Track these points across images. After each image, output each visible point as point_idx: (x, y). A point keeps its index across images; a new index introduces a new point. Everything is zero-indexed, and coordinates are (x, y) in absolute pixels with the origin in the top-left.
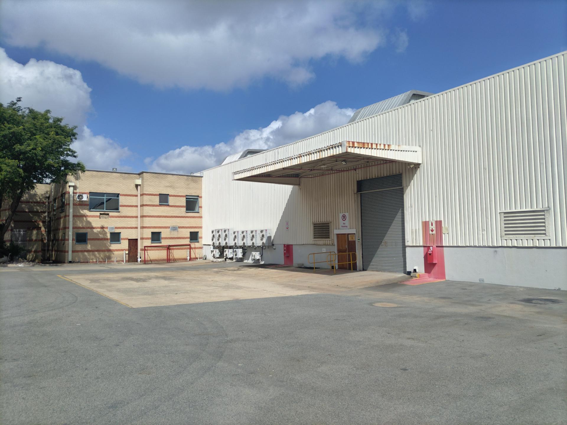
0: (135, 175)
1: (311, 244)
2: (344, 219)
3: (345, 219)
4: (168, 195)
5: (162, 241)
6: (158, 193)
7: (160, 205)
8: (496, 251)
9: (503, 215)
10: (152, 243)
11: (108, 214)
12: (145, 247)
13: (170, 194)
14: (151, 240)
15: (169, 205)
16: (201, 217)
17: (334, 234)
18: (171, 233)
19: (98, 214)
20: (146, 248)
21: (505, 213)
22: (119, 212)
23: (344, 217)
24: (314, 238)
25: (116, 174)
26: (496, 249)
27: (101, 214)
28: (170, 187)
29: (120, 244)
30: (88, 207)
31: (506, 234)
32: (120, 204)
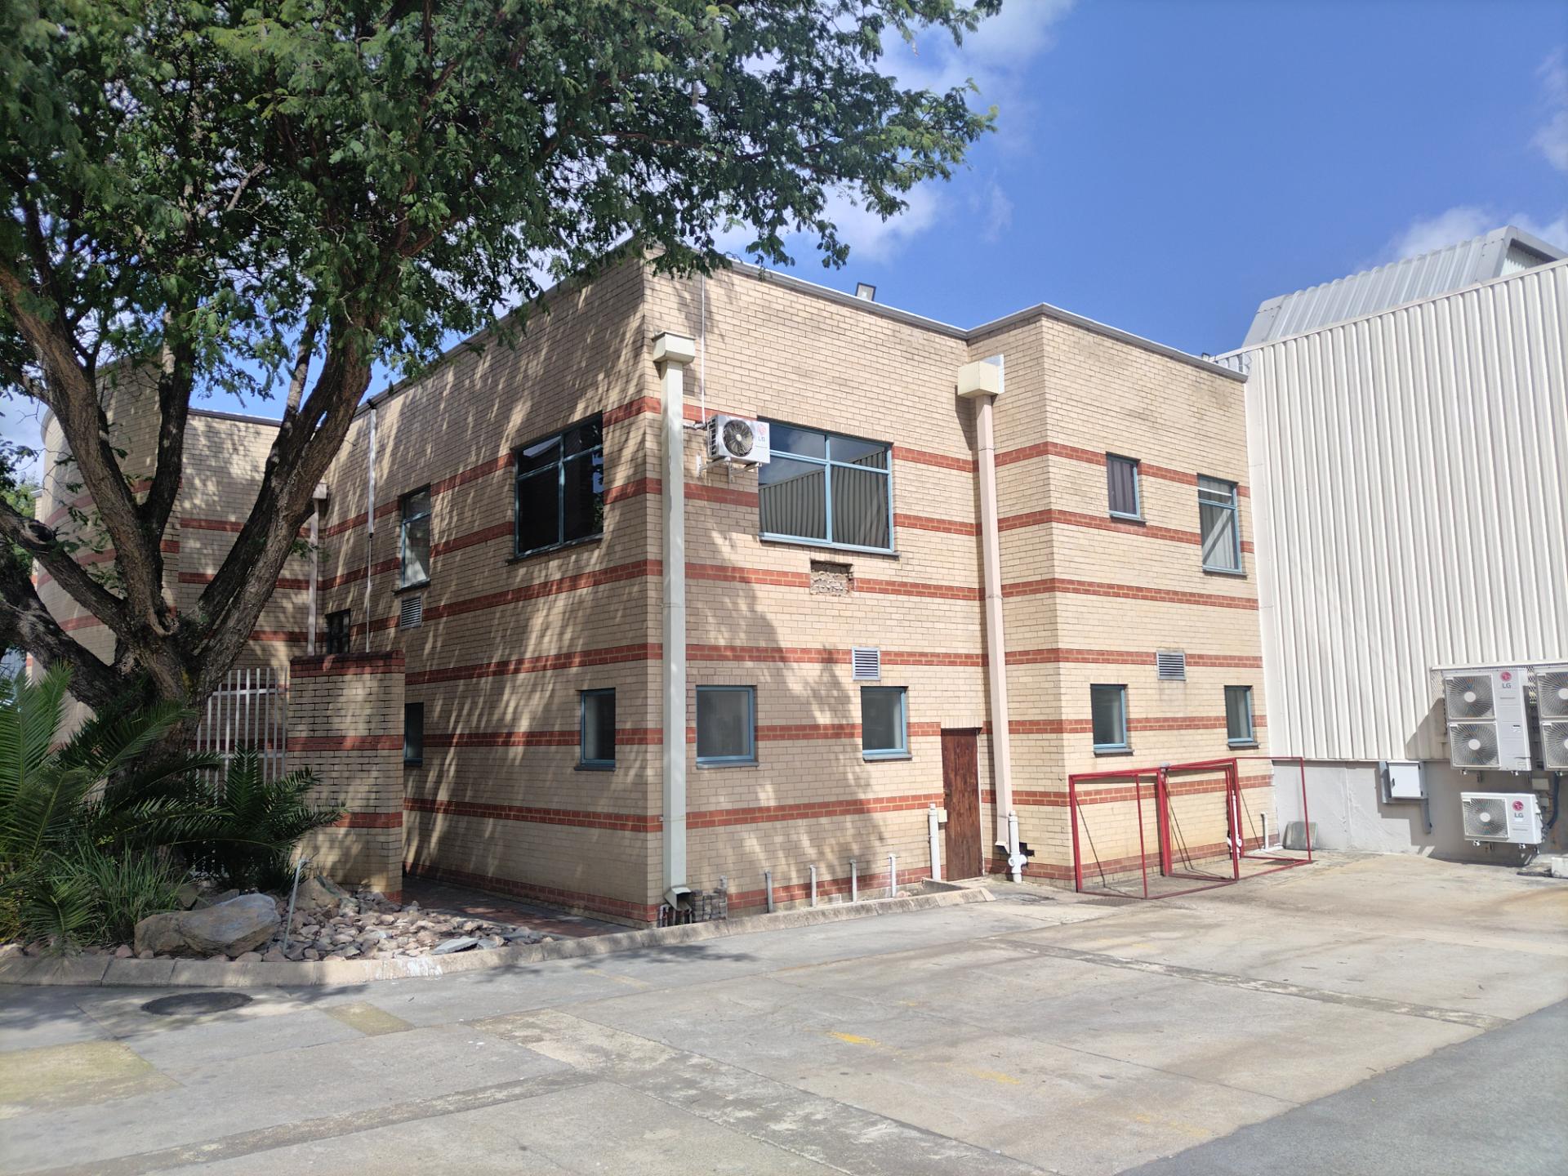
0: (952, 342)
4: (1135, 462)
5: (1137, 739)
6: (1102, 449)
7: (1114, 519)
10: (1097, 755)
11: (846, 568)
12: (1074, 779)
13: (1145, 460)
14: (1091, 735)
15: (1142, 524)
16: (1251, 604)
18: (1161, 689)
19: (800, 561)
20: (1079, 788)
22: (895, 558)
25: (873, 319)
27: (815, 564)
28: (1141, 416)
29: (905, 764)
30: (753, 515)
32: (899, 506)
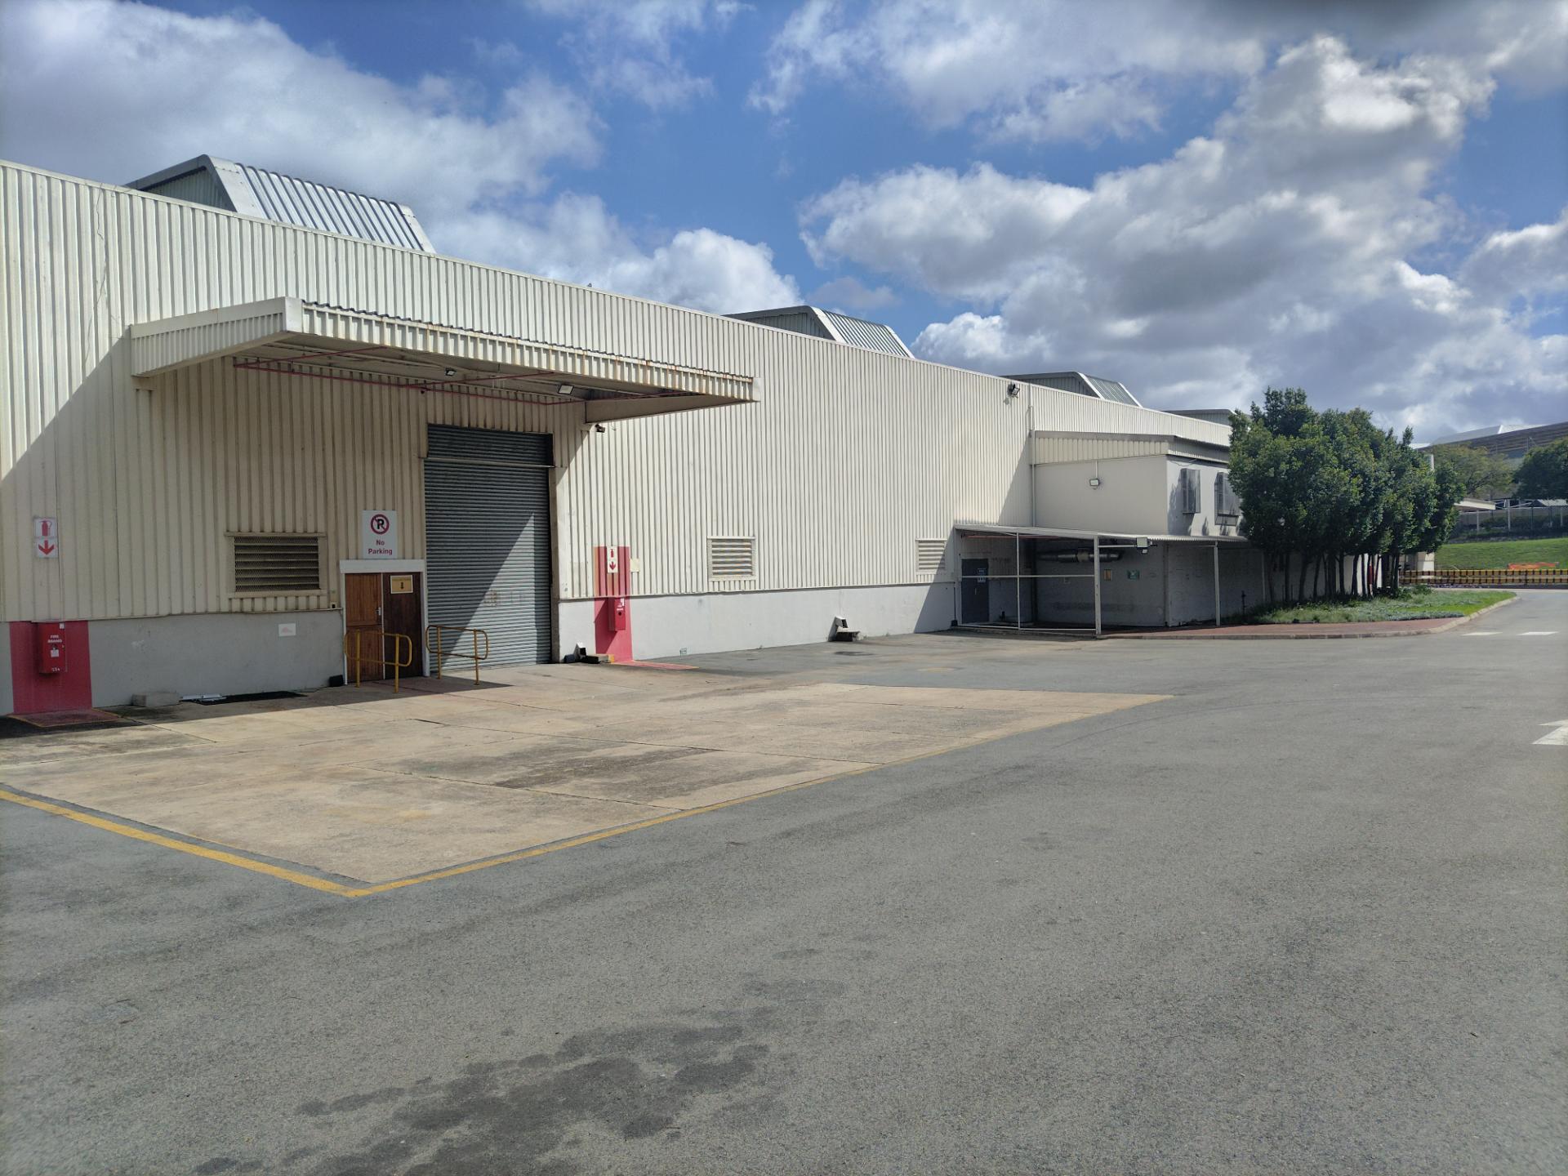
1: (219, 613)
2: (381, 530)
3: (386, 530)
8: (700, 601)
9: (710, 542)
17: (338, 573)
21: (713, 540)
23: (380, 522)
24: (238, 589)
26: (702, 597)
31: (715, 574)
